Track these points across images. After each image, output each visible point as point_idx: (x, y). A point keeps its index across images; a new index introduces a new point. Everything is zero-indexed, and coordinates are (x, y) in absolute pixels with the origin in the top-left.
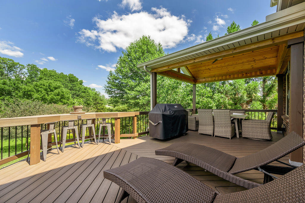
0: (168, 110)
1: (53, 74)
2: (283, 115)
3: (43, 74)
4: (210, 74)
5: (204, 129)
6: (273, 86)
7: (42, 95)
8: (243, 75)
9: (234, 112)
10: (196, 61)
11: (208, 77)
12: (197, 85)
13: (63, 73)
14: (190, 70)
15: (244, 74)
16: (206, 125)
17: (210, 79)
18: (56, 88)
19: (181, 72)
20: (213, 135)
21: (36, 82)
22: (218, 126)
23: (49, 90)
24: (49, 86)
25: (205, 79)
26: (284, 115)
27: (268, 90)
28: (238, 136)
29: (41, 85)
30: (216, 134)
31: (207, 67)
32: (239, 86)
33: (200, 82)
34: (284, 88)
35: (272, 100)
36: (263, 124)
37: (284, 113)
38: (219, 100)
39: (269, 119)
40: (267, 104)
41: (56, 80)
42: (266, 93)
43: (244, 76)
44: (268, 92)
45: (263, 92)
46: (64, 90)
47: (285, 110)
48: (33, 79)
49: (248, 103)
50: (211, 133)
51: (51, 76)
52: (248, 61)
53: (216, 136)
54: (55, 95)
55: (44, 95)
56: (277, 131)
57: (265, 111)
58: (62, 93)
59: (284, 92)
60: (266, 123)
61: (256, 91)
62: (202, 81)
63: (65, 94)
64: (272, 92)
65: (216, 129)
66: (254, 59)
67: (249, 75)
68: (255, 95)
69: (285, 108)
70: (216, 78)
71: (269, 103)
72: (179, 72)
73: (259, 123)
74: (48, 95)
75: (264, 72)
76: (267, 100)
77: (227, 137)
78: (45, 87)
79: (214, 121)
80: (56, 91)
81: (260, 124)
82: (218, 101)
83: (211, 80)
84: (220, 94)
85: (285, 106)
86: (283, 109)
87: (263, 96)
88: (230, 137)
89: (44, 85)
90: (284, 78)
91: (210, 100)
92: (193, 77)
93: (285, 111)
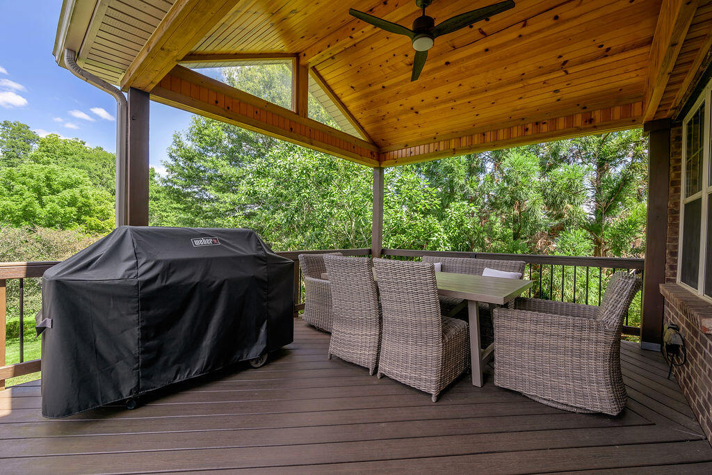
0: (128, 260)
1: (71, 149)
2: (663, 280)
3: (43, 148)
4: (421, 130)
5: (347, 337)
6: (626, 181)
7: (24, 203)
8: (527, 130)
9: (490, 266)
11: (418, 143)
12: (387, 173)
13: (101, 149)
14: (358, 116)
15: (530, 126)
17: (421, 149)
18: (67, 186)
19: (312, 114)
20: (375, 371)
21: (8, 169)
23: (46, 190)
24: (48, 178)
25: (408, 150)
26: (669, 280)
27: (612, 193)
28: (477, 380)
29: (24, 175)
30: (384, 367)
31: (406, 103)
32: (520, 177)
33: (396, 162)
34: (673, 175)
35: (622, 225)
36: (585, 334)
37: (668, 272)
38: (462, 221)
39: (612, 313)
40: (606, 236)
41: (76, 164)
42: (603, 204)
43: (529, 133)
44: (610, 199)
45: (597, 201)
46: (90, 191)
47: (676, 261)
48: (12, 160)
49: (554, 233)
51: (65, 154)
52: (542, 71)
53: (383, 377)
54: (63, 203)
55: (30, 204)
56: (643, 340)
57: (601, 263)
58: (83, 200)
59: (672, 190)
60: (597, 330)
61: (574, 195)
62: (400, 156)
63: (91, 201)
64: (624, 201)
66: (562, 60)
67: (545, 128)
68: (572, 210)
69: (675, 254)
70: (442, 143)
71: (614, 236)
72: (297, 113)
73: (567, 326)
74: (43, 205)
75: (598, 115)
76: (607, 227)
77: (422, 389)
78: (33, 182)
80: (67, 194)
81: (569, 332)
82: (460, 225)
83: (426, 151)
84: (465, 203)
85: (676, 247)
86: (668, 257)
87: (596, 213)
88: (433, 392)
89: (32, 178)
90: (673, 134)
91: (432, 219)
92: (373, 142)
93: (673, 268)
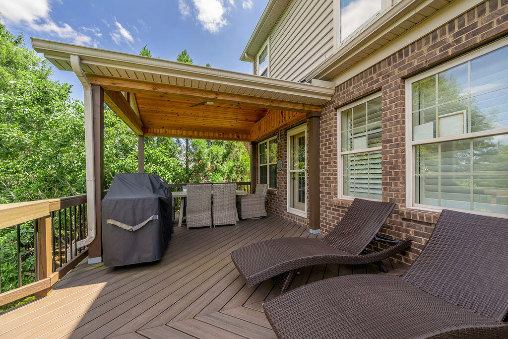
0: (159, 188)
4: (175, 123)
5: (198, 218)
10: (220, 98)
11: (170, 128)
16: (200, 211)
17: (173, 132)
20: (213, 226)
22: (219, 210)
25: (164, 130)
30: (216, 223)
31: (176, 111)
33: (155, 134)
43: (221, 136)
50: (208, 222)
53: (216, 226)
62: (158, 132)
65: (215, 215)
67: (226, 136)
70: (184, 131)
75: (240, 136)
77: (231, 224)
79: (212, 203)
88: (236, 223)
